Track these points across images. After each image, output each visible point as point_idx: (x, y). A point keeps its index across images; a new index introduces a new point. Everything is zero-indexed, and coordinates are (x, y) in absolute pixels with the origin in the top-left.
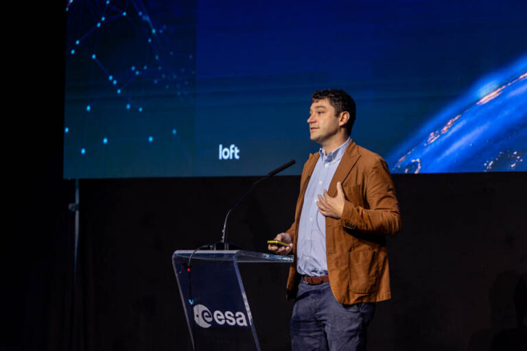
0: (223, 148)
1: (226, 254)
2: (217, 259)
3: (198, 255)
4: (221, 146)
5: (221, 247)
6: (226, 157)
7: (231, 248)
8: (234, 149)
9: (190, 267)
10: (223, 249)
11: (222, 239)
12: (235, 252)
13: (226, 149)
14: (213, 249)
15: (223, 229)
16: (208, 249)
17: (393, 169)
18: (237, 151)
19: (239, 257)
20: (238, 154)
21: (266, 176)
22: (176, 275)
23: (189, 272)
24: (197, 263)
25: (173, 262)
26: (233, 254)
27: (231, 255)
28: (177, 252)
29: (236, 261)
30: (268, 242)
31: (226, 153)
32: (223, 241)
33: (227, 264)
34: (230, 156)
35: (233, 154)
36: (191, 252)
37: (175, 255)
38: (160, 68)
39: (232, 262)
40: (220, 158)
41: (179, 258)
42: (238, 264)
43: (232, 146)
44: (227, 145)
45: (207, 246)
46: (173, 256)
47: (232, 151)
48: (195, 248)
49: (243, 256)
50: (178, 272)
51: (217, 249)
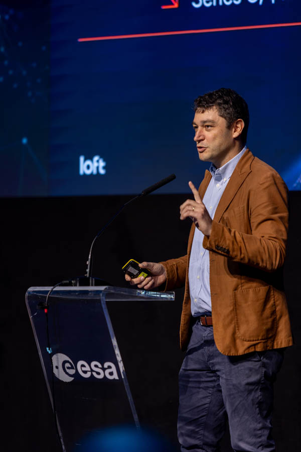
0: (85, 160)
1: (91, 291)
2: (81, 297)
3: (57, 292)
4: (82, 159)
5: (85, 282)
6: (88, 172)
7: (96, 285)
8: (98, 161)
9: (47, 308)
10: (88, 285)
11: (86, 273)
12: (102, 288)
13: (88, 162)
14: (75, 285)
15: (88, 260)
16: (70, 284)
17: (295, 185)
18: (102, 164)
19: (108, 294)
20: (104, 168)
21: (140, 195)
22: (31, 317)
23: (47, 314)
24: (56, 302)
25: (27, 302)
26: (100, 291)
27: (98, 292)
28: (31, 289)
29: (104, 300)
31: (88, 167)
32: (88, 275)
33: (92, 303)
34: (93, 170)
35: (98, 168)
36: (49, 289)
37: (29, 293)
38: (6, 63)
39: (99, 301)
40: (81, 172)
41: (34, 296)
42: (106, 301)
43: (96, 158)
44: (89, 157)
45: (68, 282)
46: (27, 294)
47: (96, 164)
48: (54, 285)
49: (113, 294)
50: (32, 314)
51: (81, 285)
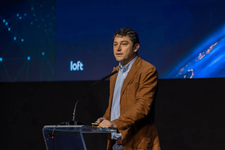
0: (73, 63)
1: (75, 128)
2: (70, 131)
3: (58, 128)
4: (72, 62)
5: (72, 123)
6: (75, 69)
7: (78, 124)
8: (79, 64)
9: (53, 136)
10: (74, 124)
11: (73, 119)
12: (81, 126)
13: (75, 64)
14: (67, 125)
15: (74, 112)
16: (65, 124)
17: (177, 76)
18: (81, 65)
19: (84, 129)
20: (82, 67)
21: (100, 80)
22: (45, 140)
23: (53, 139)
24: (58, 134)
25: (43, 132)
26: (80, 128)
27: (78, 128)
28: (45, 127)
29: (81, 132)
30: (92, 124)
31: (75, 67)
32: (74, 120)
33: (75, 134)
34: (77, 68)
35: (79, 67)
36: (54, 126)
37: (45, 128)
38: (34, 15)
39: (79, 133)
40: (71, 69)
41: (47, 130)
42: (83, 133)
43: (79, 62)
44: (75, 62)
45: (64, 123)
46: (43, 129)
47: (78, 65)
48: (57, 124)
49: (86, 129)
50: (46, 139)
51: (70, 125)
